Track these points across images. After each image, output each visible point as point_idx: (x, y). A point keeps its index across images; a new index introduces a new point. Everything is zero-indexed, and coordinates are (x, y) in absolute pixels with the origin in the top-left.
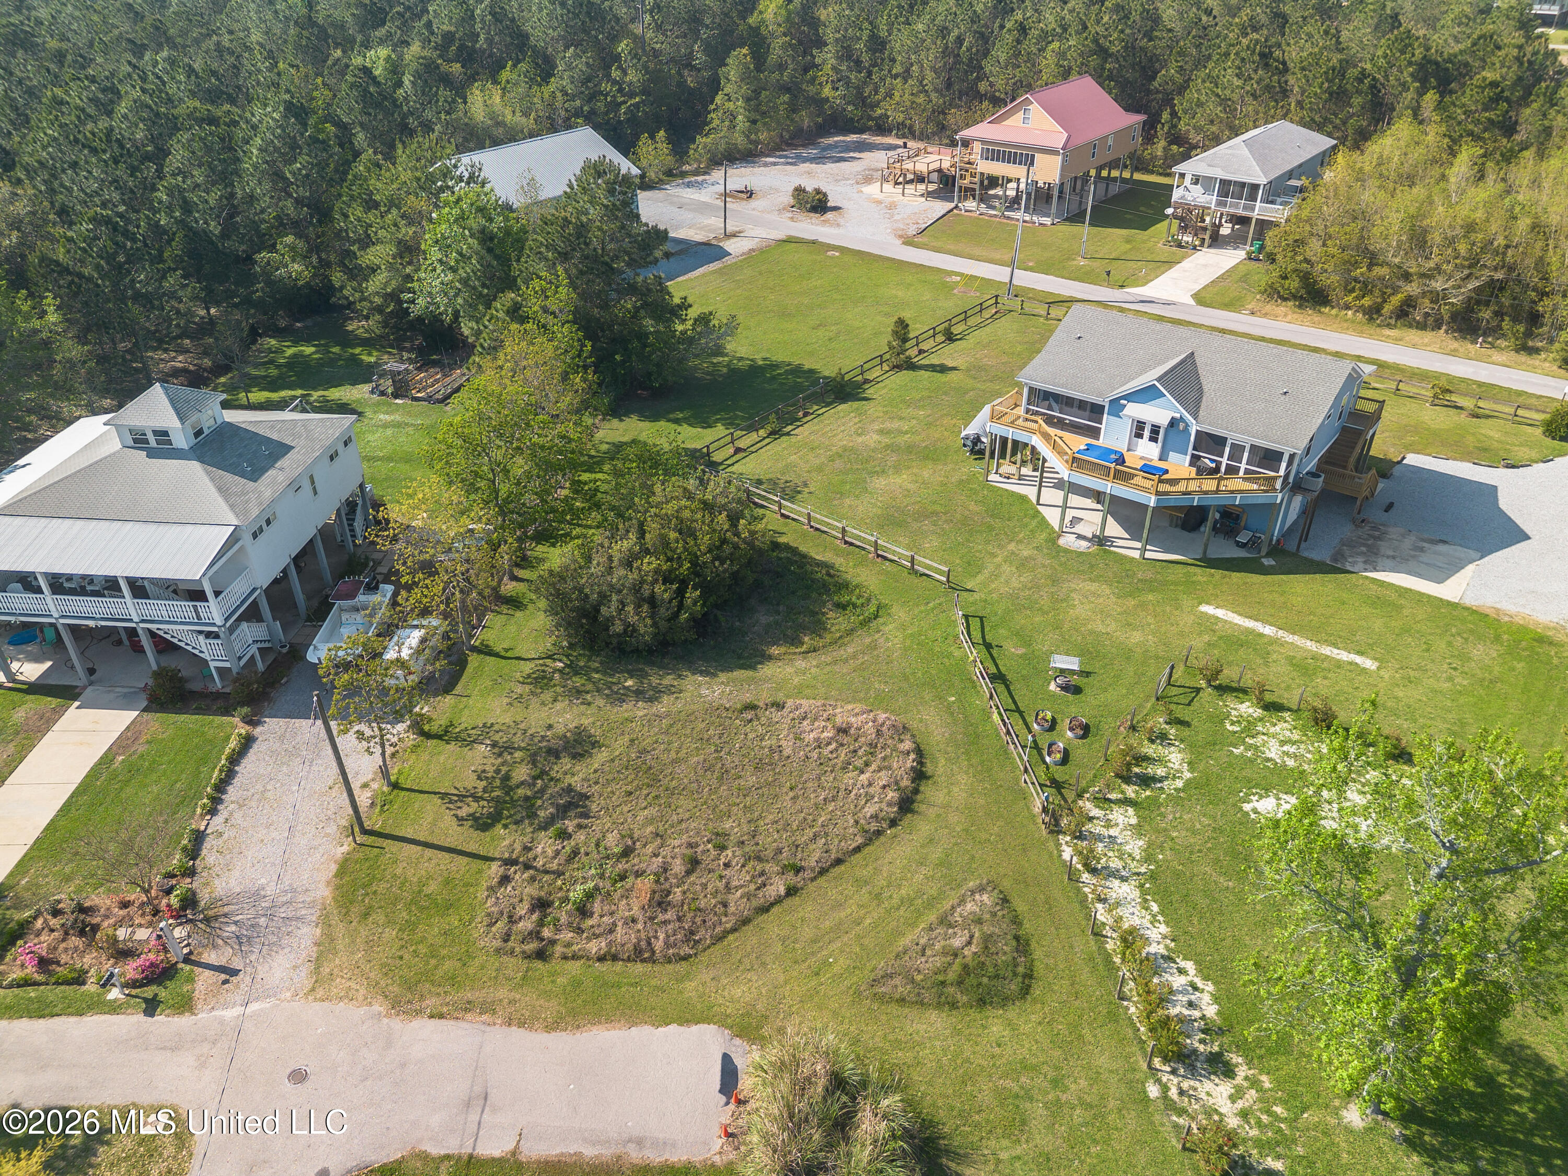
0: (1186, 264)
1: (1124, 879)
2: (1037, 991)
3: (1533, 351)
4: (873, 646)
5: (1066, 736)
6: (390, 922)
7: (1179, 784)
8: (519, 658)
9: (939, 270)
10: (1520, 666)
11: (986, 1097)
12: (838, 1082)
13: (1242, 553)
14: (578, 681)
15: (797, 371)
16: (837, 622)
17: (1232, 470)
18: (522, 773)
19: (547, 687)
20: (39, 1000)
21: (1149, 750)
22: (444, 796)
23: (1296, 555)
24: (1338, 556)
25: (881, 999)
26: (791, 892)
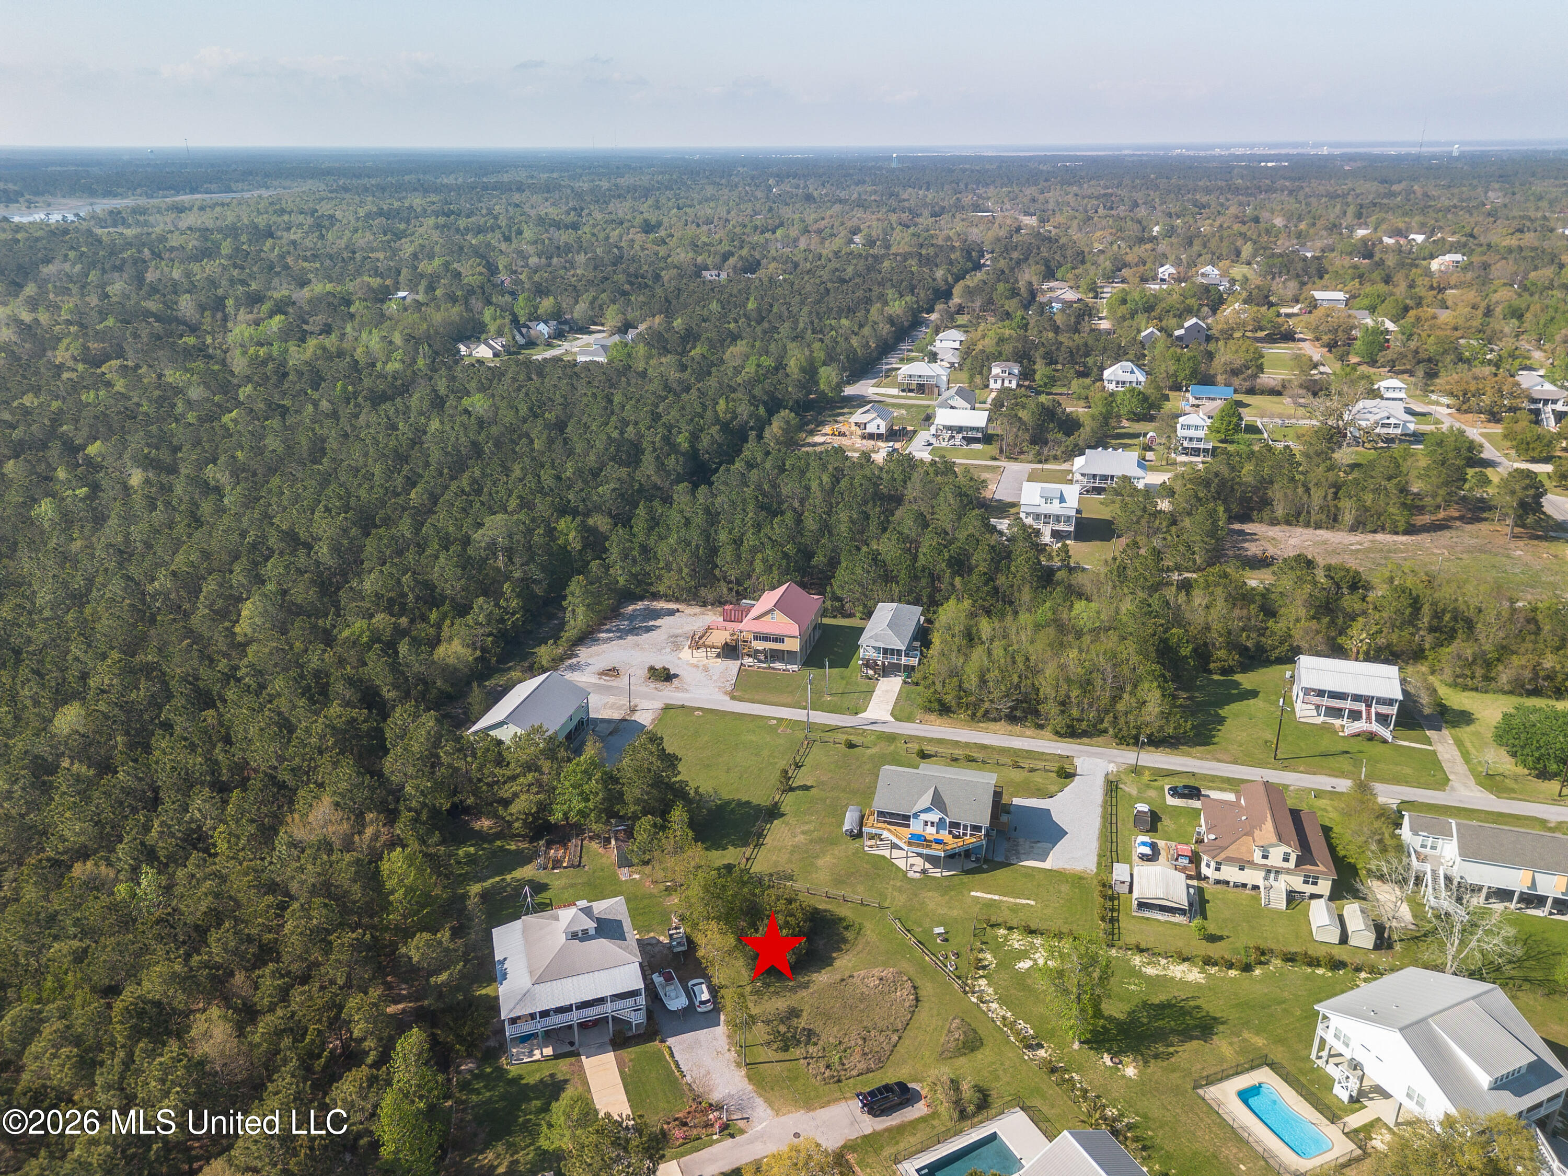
0: (878, 692)
1: (993, 1002)
2: (985, 1042)
3: (1041, 727)
4: (868, 942)
5: (953, 959)
6: (782, 1088)
7: (994, 965)
9: (762, 717)
10: (1076, 890)
11: (986, 1074)
12: (952, 1081)
13: (974, 865)
14: (772, 989)
15: (740, 804)
16: (849, 935)
17: (965, 834)
18: (783, 1029)
19: (762, 994)
20: (693, 1147)
21: (980, 956)
22: (762, 1044)
23: (993, 861)
24: (1007, 858)
25: (945, 1059)
26: (900, 1038)
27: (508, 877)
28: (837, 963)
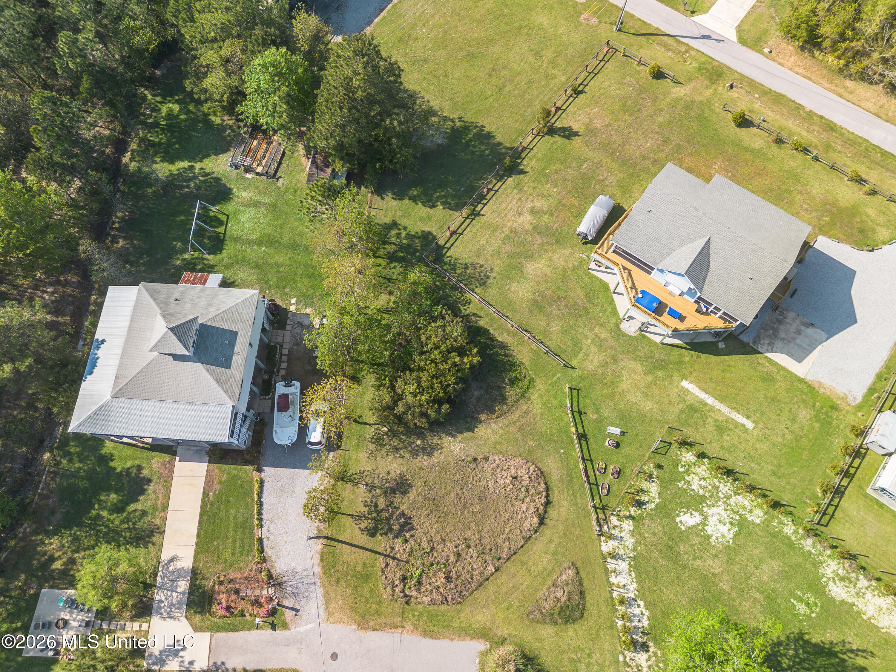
1: (624, 560)
2: (586, 615)
4: (527, 413)
5: (609, 478)
6: (348, 586)
7: (653, 506)
8: (366, 423)
10: (817, 425)
11: (565, 662)
13: (710, 339)
14: (395, 442)
15: (481, 135)
16: (511, 393)
18: (382, 503)
19: (382, 445)
20: (232, 624)
21: (644, 485)
22: (353, 516)
25: (531, 621)
26: (497, 570)
27: (198, 165)
28: (481, 431)
